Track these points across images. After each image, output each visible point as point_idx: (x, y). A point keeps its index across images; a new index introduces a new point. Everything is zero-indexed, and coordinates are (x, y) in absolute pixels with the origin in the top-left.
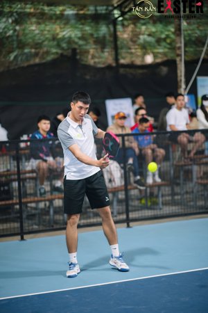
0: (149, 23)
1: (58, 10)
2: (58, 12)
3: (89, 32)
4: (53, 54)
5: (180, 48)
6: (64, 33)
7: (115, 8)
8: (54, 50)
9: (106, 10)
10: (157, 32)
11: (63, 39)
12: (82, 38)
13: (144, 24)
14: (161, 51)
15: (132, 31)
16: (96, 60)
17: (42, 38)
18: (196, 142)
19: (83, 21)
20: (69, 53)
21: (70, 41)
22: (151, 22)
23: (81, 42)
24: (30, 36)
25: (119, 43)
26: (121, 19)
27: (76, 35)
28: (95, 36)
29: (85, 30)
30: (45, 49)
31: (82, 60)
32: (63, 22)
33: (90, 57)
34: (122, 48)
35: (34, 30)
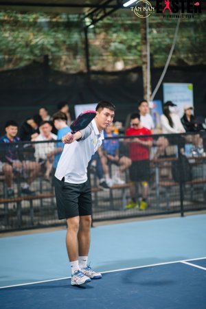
0: (120, 30)
1: (31, 18)
2: (31, 20)
3: (62, 39)
4: (26, 60)
5: (145, 56)
6: (37, 40)
7: (86, 16)
8: (27, 57)
9: (79, 18)
10: (128, 39)
11: (36, 45)
12: (55, 45)
13: (115, 32)
14: (131, 58)
15: (104, 39)
16: (69, 66)
17: (15, 44)
18: (160, 146)
19: (56, 29)
20: (41, 60)
21: (43, 48)
22: (122, 30)
23: (54, 49)
24: (4, 42)
25: (90, 50)
26: (92, 26)
27: (49, 42)
28: (68, 43)
29: (58, 38)
30: (18, 56)
31: (55, 67)
32: (37, 29)
33: (62, 64)
34: (93, 55)
35: (8, 37)
